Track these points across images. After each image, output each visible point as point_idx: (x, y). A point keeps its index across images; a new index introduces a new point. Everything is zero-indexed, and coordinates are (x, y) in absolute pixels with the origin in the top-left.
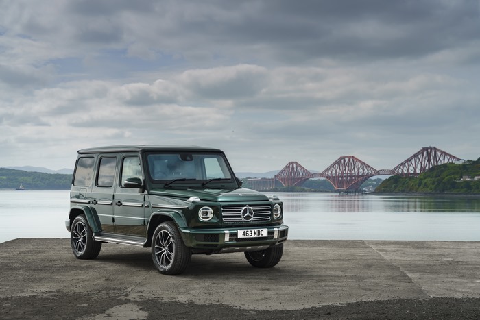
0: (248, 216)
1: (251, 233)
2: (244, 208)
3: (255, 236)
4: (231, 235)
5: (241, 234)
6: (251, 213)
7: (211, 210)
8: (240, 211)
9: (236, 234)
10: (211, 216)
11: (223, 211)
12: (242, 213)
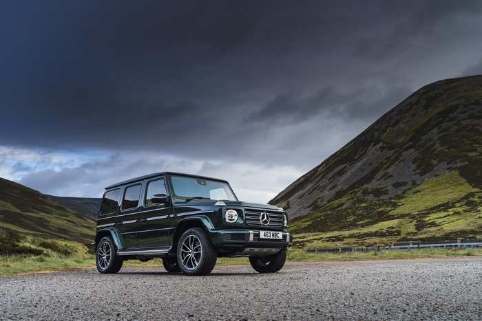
0: (265, 221)
1: (270, 235)
2: (262, 214)
3: (273, 238)
4: (255, 235)
5: (262, 234)
6: (268, 218)
7: (235, 212)
8: (259, 216)
9: (259, 235)
10: (236, 218)
11: (246, 215)
12: (261, 218)
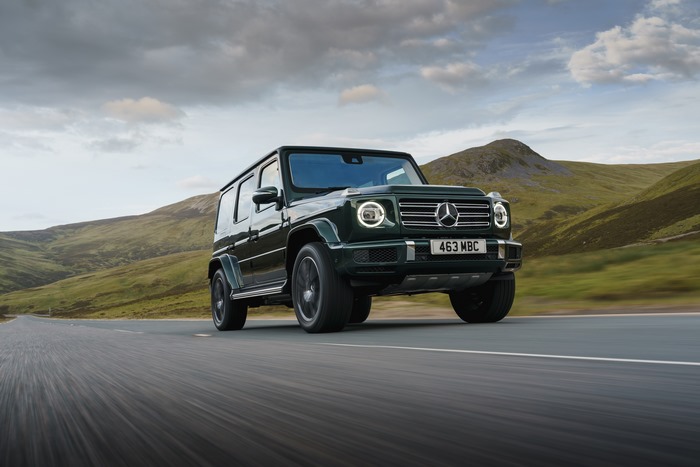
0: (449, 219)
1: (456, 246)
3: (464, 252)
5: (436, 246)
6: (453, 213)
7: (380, 208)
8: (434, 210)
9: (428, 248)
10: (381, 218)
11: (402, 209)
12: (436, 214)
